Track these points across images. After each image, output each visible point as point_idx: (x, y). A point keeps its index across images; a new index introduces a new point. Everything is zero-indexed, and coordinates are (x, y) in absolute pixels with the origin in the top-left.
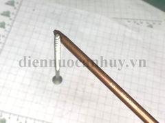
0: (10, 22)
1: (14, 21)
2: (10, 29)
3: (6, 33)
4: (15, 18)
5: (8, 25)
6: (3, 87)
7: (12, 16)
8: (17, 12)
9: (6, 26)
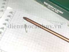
0: (10, 19)
1: (12, 19)
2: (10, 22)
3: (9, 23)
4: (12, 18)
5: (10, 20)
6: (6, 42)
7: (11, 17)
8: (13, 16)
9: (9, 20)
